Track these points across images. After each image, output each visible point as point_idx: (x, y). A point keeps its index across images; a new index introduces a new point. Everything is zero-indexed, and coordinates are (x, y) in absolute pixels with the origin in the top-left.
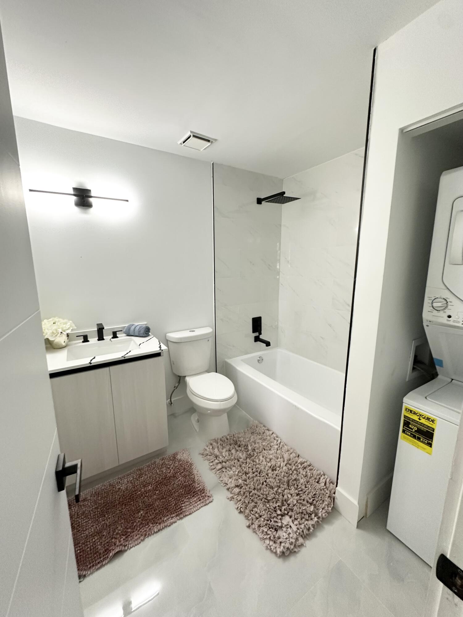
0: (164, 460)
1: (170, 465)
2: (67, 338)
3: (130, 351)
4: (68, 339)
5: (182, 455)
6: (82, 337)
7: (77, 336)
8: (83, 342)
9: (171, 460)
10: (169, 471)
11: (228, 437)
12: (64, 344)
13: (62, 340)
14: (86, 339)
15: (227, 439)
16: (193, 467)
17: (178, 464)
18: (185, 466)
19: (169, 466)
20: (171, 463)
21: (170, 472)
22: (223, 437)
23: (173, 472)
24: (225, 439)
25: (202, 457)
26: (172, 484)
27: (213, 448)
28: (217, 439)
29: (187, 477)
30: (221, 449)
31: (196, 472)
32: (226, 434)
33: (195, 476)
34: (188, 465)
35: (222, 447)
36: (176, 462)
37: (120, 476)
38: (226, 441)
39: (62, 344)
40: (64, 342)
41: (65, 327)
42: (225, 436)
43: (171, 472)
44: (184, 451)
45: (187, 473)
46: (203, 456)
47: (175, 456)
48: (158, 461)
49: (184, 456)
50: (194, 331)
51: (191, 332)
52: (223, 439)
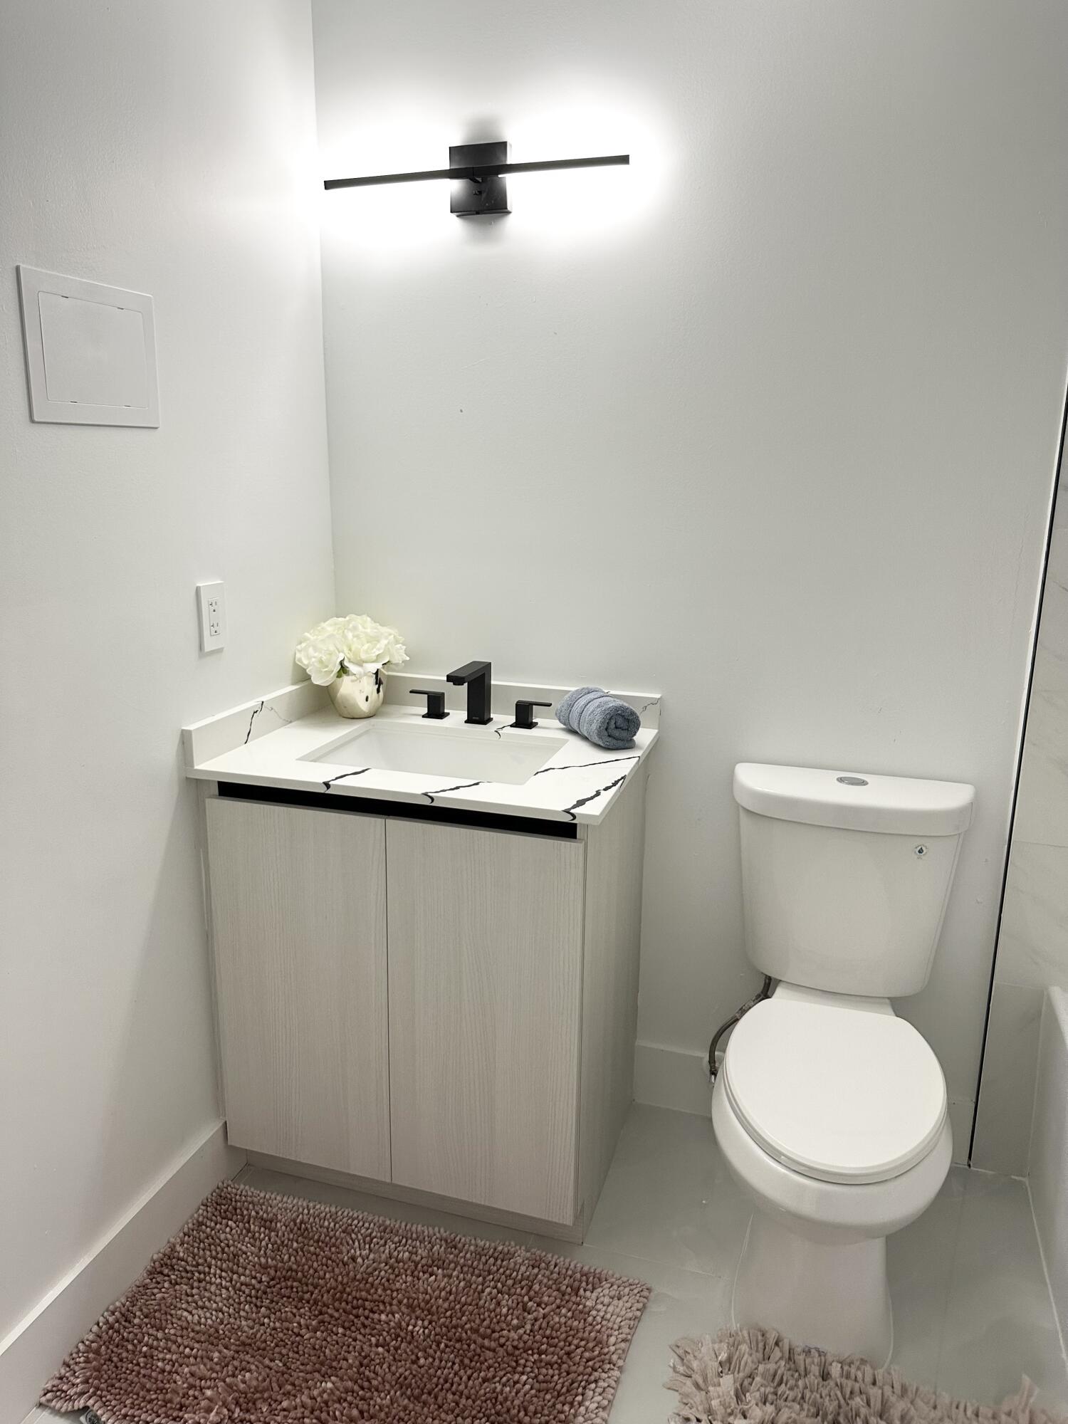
0: (536, 1270)
1: (539, 1305)
2: (377, 686)
3: (477, 784)
4: (378, 691)
5: (606, 1300)
6: (426, 696)
7: (411, 692)
8: (429, 715)
9: (558, 1290)
10: (515, 1322)
11: (835, 1370)
12: (364, 707)
13: (357, 691)
14: (436, 709)
15: (825, 1376)
16: (604, 1375)
17: (563, 1320)
18: (578, 1347)
19: (530, 1304)
20: (546, 1299)
21: (517, 1328)
22: (807, 1352)
23: (526, 1337)
24: (815, 1370)
25: (674, 1368)
26: (482, 1374)
27: (729, 1360)
28: (771, 1341)
29: (548, 1397)
30: (757, 1394)
31: (594, 1406)
32: (830, 1348)
33: (575, 1416)
34: (587, 1355)
35: (771, 1389)
36: (564, 1311)
37: (388, 1222)
38: (813, 1379)
39: (355, 706)
40: (367, 700)
41: (366, 652)
42: (820, 1353)
43: (521, 1331)
44: (627, 1290)
45: (559, 1381)
46: (681, 1369)
47: (584, 1284)
48: (521, 1254)
49: (611, 1309)
50: (864, 783)
51: (843, 786)
52: (800, 1359)
